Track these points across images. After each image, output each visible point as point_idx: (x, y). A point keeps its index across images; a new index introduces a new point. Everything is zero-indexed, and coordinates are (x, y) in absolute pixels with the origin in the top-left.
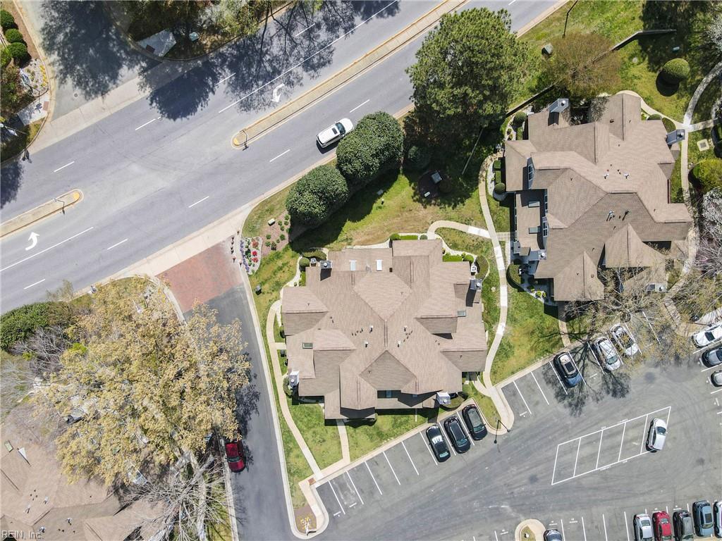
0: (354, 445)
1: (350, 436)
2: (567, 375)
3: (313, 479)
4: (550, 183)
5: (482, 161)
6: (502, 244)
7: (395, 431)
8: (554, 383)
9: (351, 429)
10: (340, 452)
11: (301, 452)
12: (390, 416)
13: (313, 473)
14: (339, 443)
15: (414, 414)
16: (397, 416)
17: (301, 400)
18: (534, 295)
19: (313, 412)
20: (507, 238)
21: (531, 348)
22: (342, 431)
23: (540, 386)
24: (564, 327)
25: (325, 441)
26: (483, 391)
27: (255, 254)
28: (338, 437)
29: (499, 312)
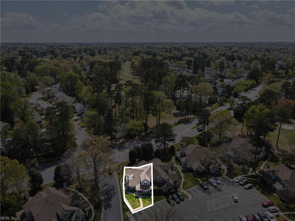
0: (144, 203)
1: (143, 201)
2: (203, 185)
4: (185, 151)
5: (172, 157)
6: (179, 167)
7: (157, 199)
8: (201, 190)
9: (143, 199)
10: (140, 205)
14: (140, 202)
15: (162, 196)
16: (157, 196)
17: (128, 193)
18: (190, 174)
19: (132, 195)
20: (180, 166)
21: (192, 183)
22: (140, 199)
23: (197, 190)
24: (199, 179)
25: (135, 202)
26: (181, 191)
27: (119, 169)
28: (139, 201)
29: (182, 177)
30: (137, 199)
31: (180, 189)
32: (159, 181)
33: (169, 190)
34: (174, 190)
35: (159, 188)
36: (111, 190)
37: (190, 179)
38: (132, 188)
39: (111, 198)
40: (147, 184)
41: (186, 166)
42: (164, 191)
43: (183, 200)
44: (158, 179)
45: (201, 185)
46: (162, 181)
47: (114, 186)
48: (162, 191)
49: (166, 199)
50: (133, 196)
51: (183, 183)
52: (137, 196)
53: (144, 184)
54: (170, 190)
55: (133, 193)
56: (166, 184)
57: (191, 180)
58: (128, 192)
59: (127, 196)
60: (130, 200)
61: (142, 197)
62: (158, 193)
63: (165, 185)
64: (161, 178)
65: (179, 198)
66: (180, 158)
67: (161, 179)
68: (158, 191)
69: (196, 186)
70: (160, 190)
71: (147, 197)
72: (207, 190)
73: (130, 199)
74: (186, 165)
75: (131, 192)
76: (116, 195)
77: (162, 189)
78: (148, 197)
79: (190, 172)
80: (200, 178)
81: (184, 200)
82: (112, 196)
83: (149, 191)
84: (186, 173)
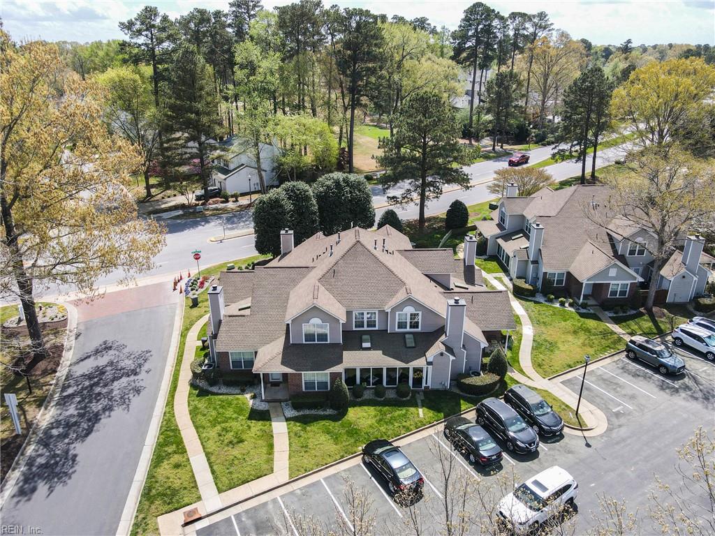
0: (298, 448)
1: (293, 435)
3: (196, 509)
4: (524, 209)
6: (499, 279)
7: (382, 428)
8: (646, 377)
9: (297, 427)
10: (270, 461)
11: (188, 460)
12: (372, 408)
13: (199, 498)
14: (271, 446)
15: (416, 406)
16: (386, 408)
17: (214, 389)
18: (557, 305)
19: (230, 404)
20: (502, 275)
21: (584, 345)
22: (280, 428)
23: (624, 380)
24: (616, 328)
25: (241, 441)
26: (530, 383)
27: (202, 283)
28: (269, 437)
29: (518, 317)
30: (257, 426)
31: (521, 371)
32: (402, 325)
33: (457, 378)
34: (486, 379)
35: (398, 364)
36: (121, 373)
37: (568, 324)
38: (237, 363)
39: (96, 418)
40: (323, 337)
41: (536, 270)
42: (429, 382)
43: (551, 435)
44: (394, 310)
45: (638, 355)
46: (415, 325)
47: (143, 358)
48: (418, 381)
49: (441, 427)
50: (240, 411)
51: (530, 344)
52: (263, 406)
53: (310, 337)
54: (467, 375)
55: (243, 391)
56: (443, 338)
57: (575, 332)
58: (212, 385)
59: (202, 404)
60: (213, 433)
61: (291, 413)
62: (391, 395)
63: (437, 348)
64: (410, 301)
65: (532, 421)
66: (500, 241)
67: (409, 310)
68: (391, 380)
69: (608, 361)
70: (404, 373)
71: (321, 413)
72: (686, 380)
73: (214, 423)
74: (535, 262)
75: (229, 384)
76: (136, 401)
77: (418, 371)
78: (329, 412)
79: (557, 298)
80: (617, 321)
81: (562, 436)
82: (109, 408)
83: (335, 376)
84: (536, 302)
